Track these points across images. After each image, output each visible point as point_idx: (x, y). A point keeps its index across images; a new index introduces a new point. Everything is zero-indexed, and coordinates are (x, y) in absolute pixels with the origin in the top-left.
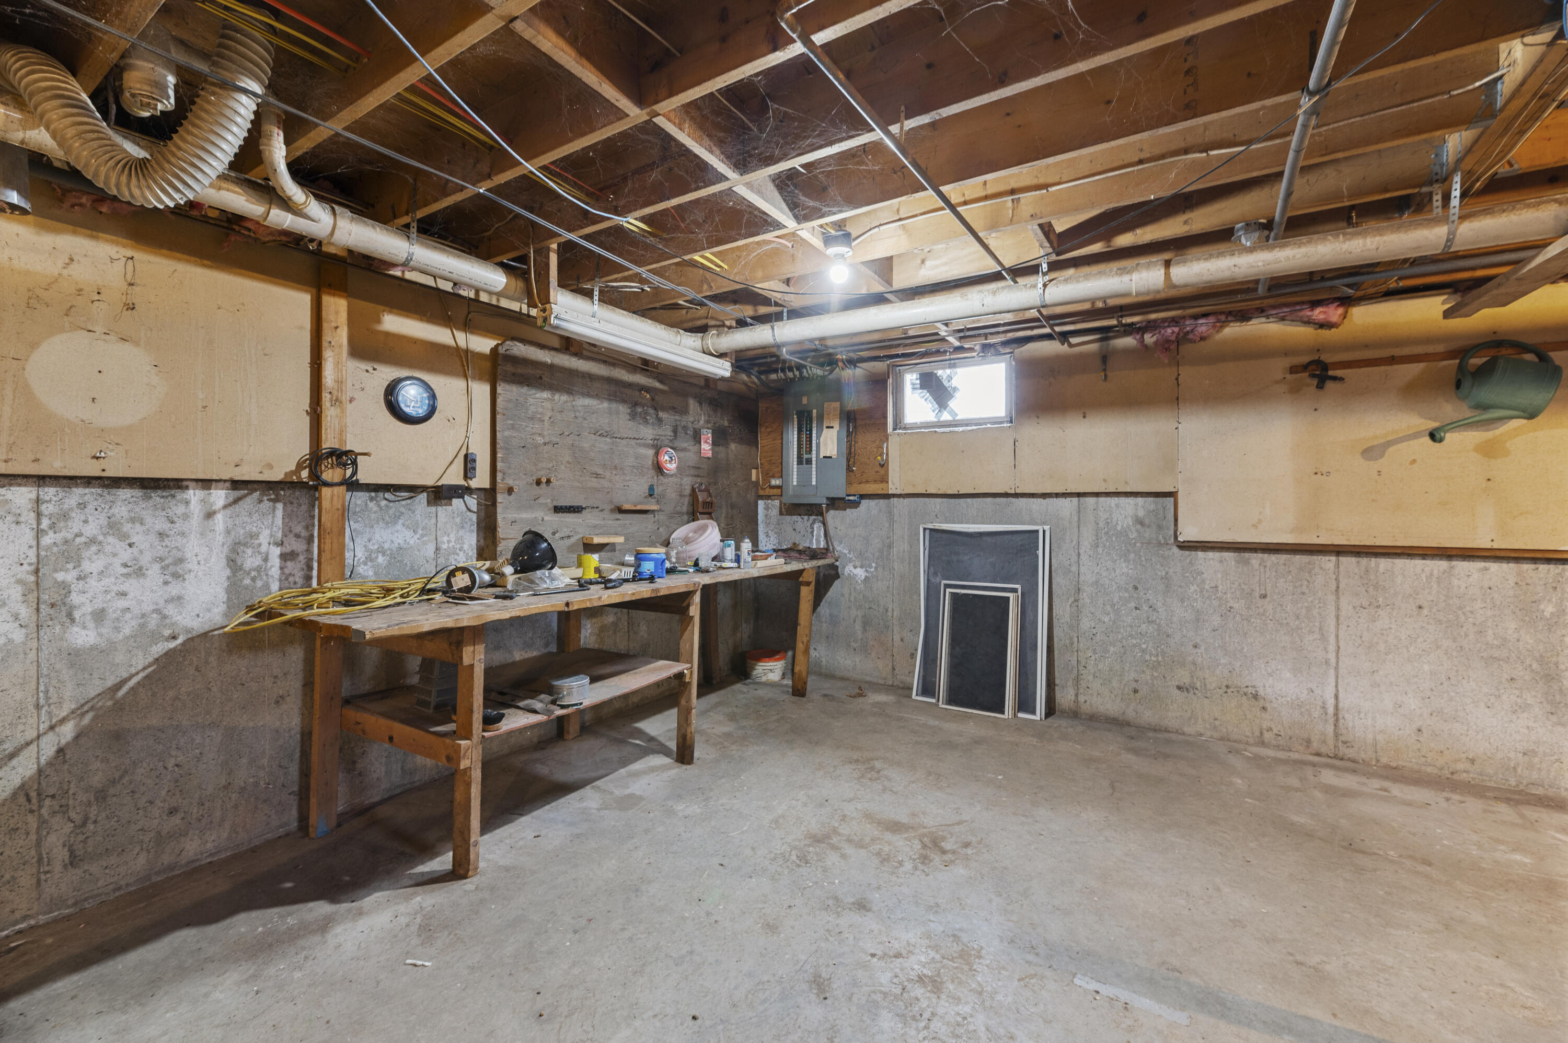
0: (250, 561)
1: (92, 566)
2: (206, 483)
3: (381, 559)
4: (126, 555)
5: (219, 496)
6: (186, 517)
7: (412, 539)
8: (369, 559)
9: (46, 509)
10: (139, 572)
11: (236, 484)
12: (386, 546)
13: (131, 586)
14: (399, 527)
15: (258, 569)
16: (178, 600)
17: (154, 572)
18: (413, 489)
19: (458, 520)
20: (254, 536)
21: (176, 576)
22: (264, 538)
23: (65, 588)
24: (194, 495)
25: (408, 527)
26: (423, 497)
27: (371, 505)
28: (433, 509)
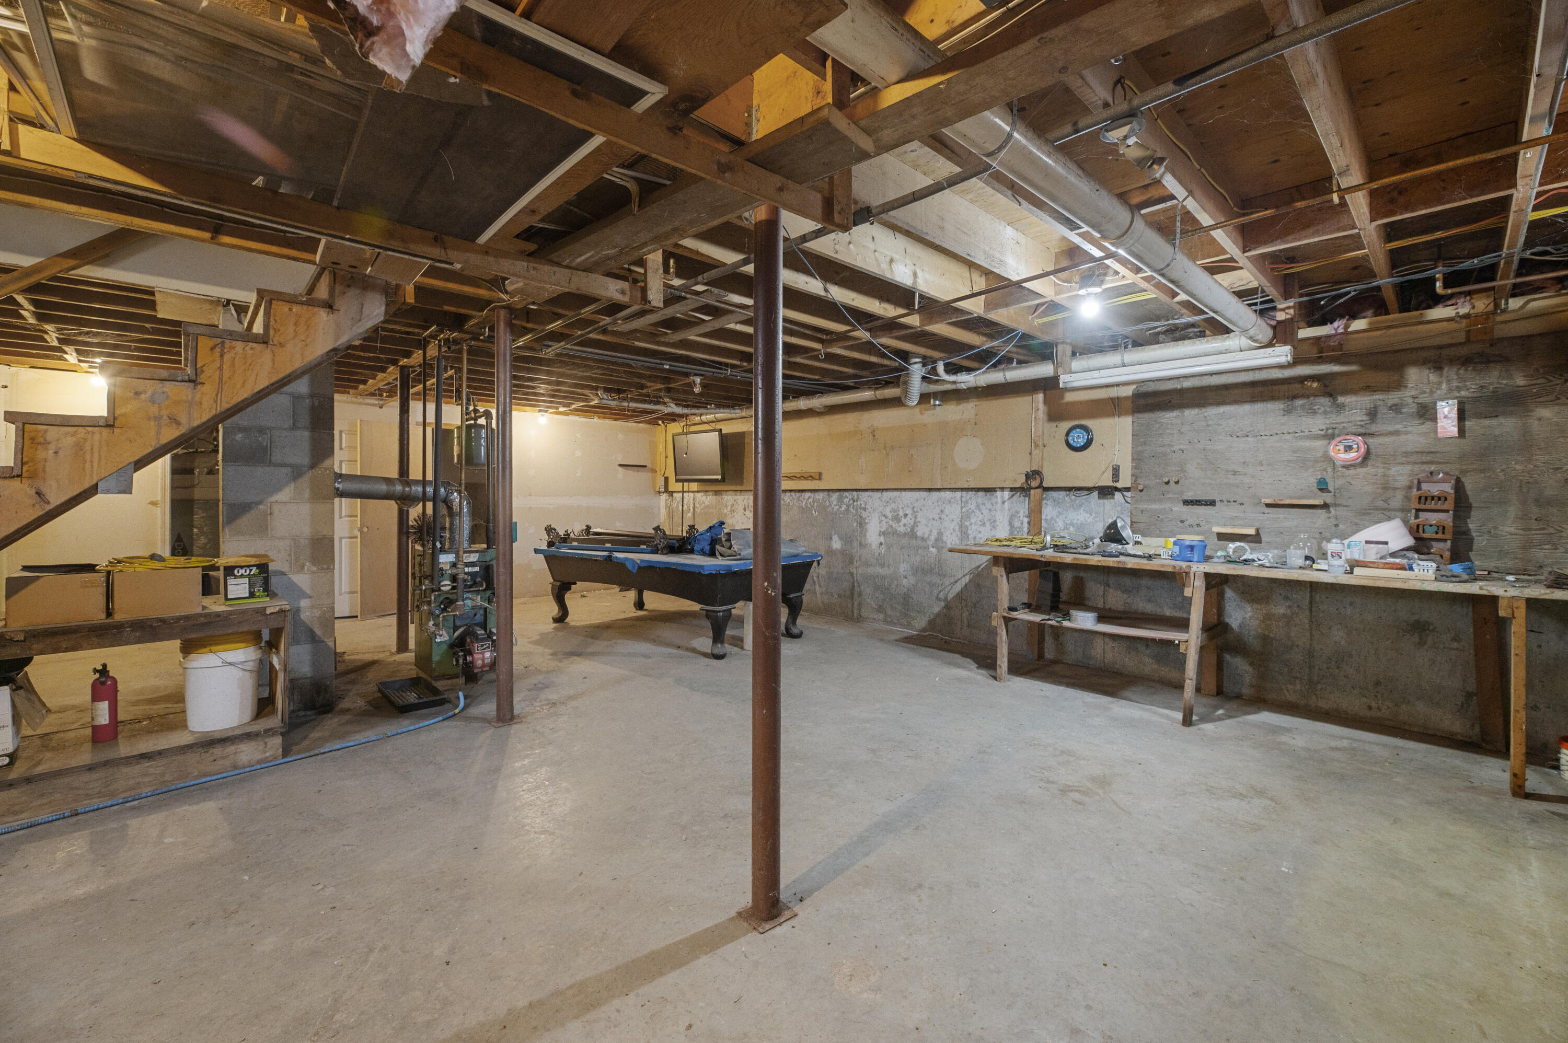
0: (1017, 524)
1: (973, 520)
2: (1002, 489)
3: (1071, 529)
4: (981, 517)
5: (1007, 494)
6: (997, 503)
7: (1090, 519)
8: (1066, 528)
9: (964, 499)
10: (984, 524)
11: (1012, 489)
12: (1075, 522)
14: (1081, 511)
15: (1019, 528)
17: (988, 524)
18: (1089, 490)
19: (1119, 509)
20: (1018, 512)
21: (994, 527)
22: (1021, 514)
23: (967, 527)
24: (999, 494)
25: (1087, 512)
26: (1096, 494)
27: (1067, 498)
28: (1102, 501)
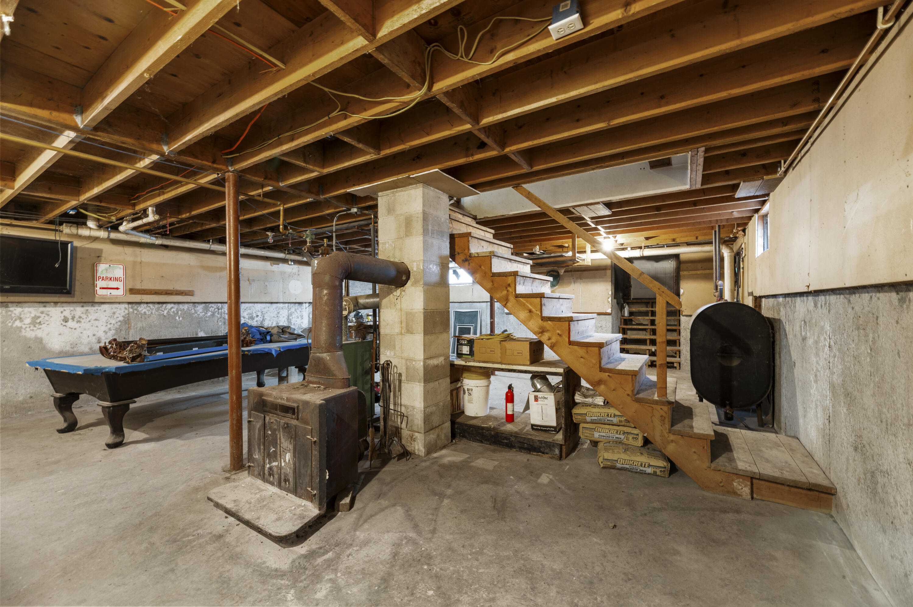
1: (293, 316)
2: (306, 303)
4: (297, 315)
5: (307, 305)
9: (289, 307)
10: (298, 318)
13: (297, 320)
16: (302, 322)
17: (300, 317)
24: (304, 305)
